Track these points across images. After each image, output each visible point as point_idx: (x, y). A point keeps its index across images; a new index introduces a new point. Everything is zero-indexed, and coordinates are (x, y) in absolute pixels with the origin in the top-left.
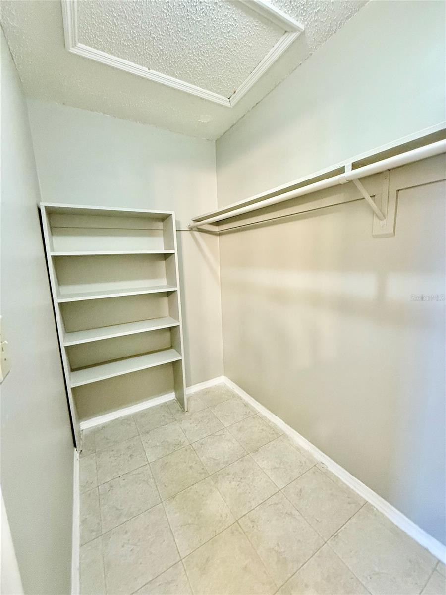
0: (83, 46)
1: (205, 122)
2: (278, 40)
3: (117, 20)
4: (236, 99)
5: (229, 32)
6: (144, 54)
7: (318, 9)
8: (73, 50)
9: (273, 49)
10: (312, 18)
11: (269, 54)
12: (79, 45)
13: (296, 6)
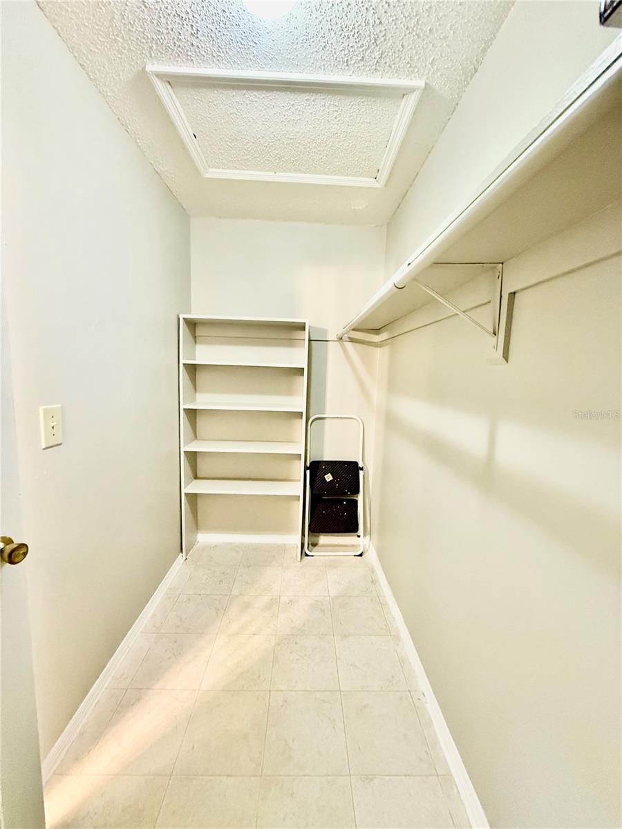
0: (214, 170)
1: (360, 208)
2: (399, 106)
3: (230, 142)
4: (383, 177)
5: (336, 118)
6: (264, 162)
7: (431, 59)
8: (207, 176)
9: (398, 117)
10: (429, 70)
11: (397, 121)
12: (211, 170)
13: (399, 67)
